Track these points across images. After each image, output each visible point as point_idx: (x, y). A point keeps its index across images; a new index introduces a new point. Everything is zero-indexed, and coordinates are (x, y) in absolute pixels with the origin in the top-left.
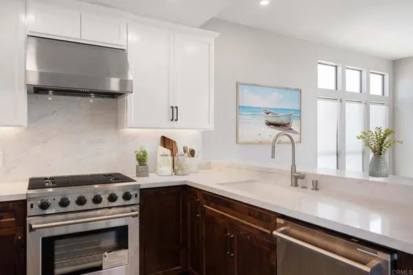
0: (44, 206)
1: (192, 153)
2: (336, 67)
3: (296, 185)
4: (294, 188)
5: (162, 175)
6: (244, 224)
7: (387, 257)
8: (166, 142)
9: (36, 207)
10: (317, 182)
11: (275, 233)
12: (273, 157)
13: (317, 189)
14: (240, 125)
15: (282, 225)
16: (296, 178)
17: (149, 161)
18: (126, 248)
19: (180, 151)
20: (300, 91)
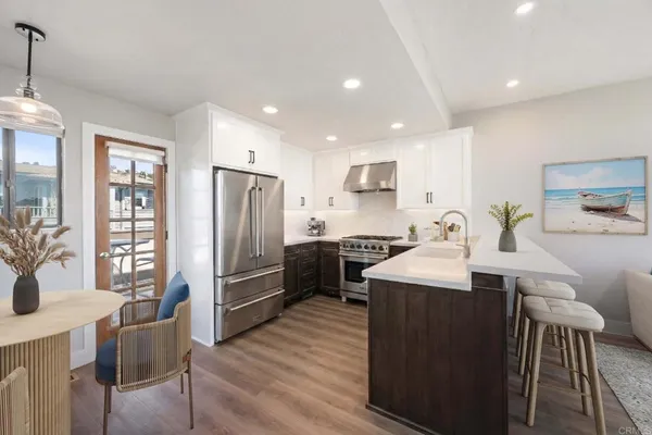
14: (546, 211)
20: (645, 158)
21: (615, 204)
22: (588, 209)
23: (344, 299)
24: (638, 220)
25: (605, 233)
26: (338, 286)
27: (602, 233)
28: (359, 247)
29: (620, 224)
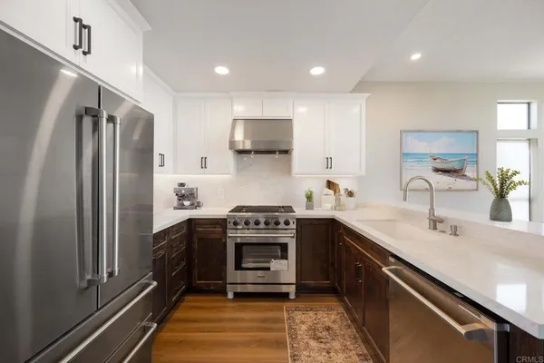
0: (236, 224)
1: (350, 194)
2: (529, 104)
3: (435, 228)
4: (433, 231)
5: (324, 209)
6: (368, 257)
7: (492, 326)
8: (330, 185)
9: (232, 224)
10: (456, 227)
11: (385, 269)
12: (405, 199)
13: (456, 235)
14: (404, 171)
15: (393, 264)
16: (435, 222)
17: (315, 198)
18: (287, 259)
19: (342, 192)
20: (477, 132)
21: (457, 167)
22: (437, 170)
23: (230, 296)
24: (471, 179)
25: (450, 190)
26: (224, 279)
27: (448, 190)
28: (257, 223)
29: (460, 183)
